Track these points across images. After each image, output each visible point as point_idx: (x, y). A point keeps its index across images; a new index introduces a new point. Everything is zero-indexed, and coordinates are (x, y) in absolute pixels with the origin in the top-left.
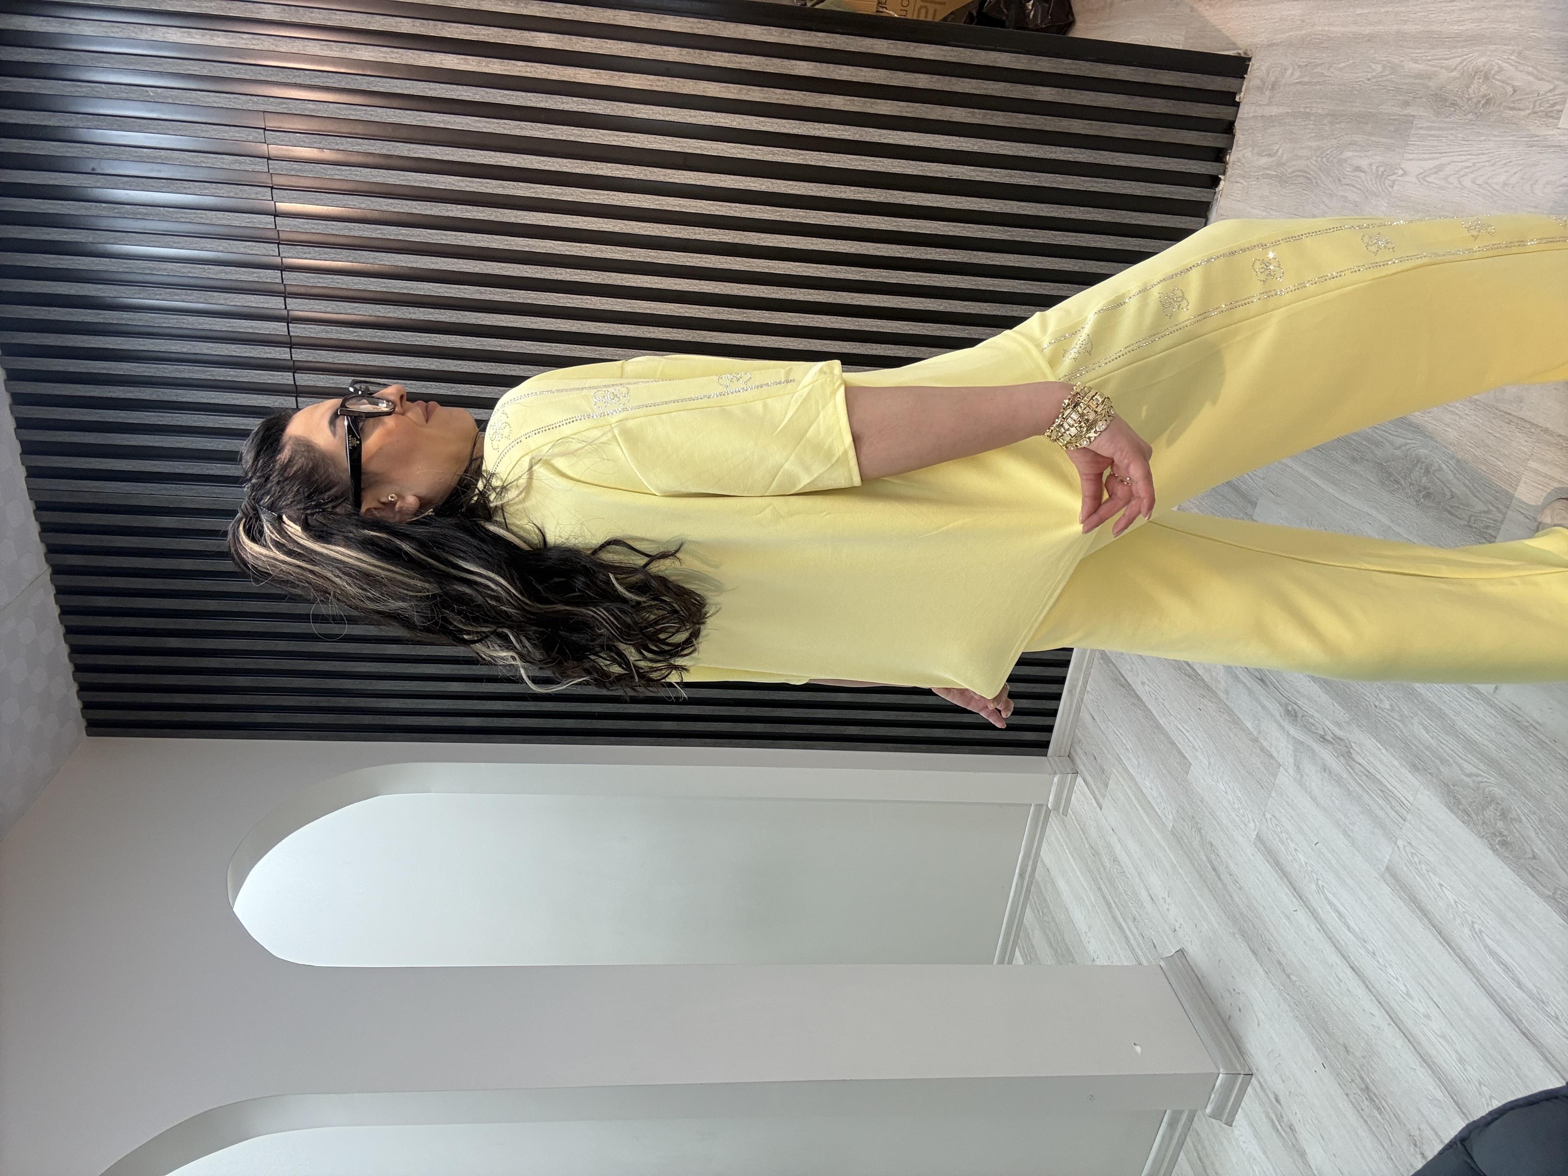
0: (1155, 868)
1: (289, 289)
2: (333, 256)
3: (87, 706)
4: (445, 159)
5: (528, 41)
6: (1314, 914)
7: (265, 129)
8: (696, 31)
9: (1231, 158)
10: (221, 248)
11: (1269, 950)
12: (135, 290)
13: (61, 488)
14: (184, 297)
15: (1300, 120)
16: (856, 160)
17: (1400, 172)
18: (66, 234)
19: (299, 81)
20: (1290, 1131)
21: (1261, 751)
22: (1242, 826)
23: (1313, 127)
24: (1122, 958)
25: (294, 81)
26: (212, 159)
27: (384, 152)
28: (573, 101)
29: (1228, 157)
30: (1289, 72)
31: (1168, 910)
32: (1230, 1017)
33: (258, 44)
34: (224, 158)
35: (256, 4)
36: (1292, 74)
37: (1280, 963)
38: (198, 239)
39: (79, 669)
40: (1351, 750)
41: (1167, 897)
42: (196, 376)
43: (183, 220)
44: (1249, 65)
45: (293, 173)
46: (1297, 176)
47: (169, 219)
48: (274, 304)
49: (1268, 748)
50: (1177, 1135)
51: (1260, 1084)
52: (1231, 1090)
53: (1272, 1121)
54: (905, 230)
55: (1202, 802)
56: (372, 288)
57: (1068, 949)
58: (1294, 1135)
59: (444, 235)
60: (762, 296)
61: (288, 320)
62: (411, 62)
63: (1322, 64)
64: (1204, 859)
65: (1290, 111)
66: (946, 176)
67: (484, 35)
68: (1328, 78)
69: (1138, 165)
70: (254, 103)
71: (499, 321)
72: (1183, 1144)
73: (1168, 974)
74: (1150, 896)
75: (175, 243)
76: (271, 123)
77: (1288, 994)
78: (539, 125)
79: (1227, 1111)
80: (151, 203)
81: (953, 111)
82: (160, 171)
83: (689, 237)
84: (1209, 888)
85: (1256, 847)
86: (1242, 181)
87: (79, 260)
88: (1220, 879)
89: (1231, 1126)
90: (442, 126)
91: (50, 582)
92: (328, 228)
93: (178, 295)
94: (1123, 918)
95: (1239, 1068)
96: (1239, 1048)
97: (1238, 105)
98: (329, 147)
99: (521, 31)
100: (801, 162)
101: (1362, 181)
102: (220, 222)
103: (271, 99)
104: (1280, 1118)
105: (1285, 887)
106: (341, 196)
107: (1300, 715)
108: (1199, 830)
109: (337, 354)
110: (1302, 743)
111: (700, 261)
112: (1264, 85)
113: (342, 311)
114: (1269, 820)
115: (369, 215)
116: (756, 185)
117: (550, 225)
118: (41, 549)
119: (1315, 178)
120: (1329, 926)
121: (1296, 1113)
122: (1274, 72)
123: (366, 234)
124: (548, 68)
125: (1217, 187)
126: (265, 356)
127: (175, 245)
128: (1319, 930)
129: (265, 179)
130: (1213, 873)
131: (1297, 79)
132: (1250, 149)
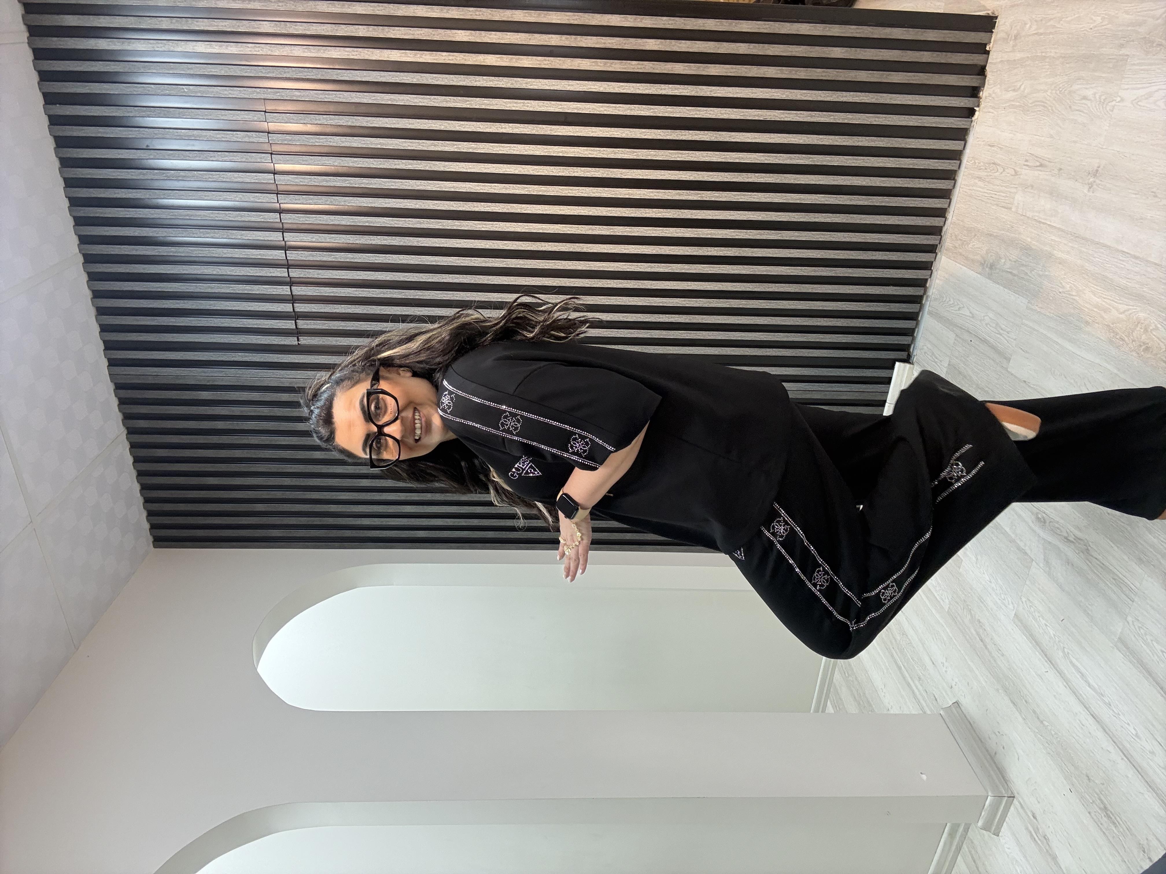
0: (935, 640)
1: (286, 226)
2: (316, 201)
3: (153, 527)
4: (393, 127)
5: (450, 37)
6: (1061, 673)
7: (265, 112)
8: (572, 22)
9: (984, 94)
10: (237, 199)
11: (1026, 701)
12: (179, 231)
13: (132, 373)
14: (212, 235)
15: (1037, 62)
16: (693, 110)
17: (1119, 99)
18: (131, 193)
19: (288, 76)
20: (1045, 841)
21: (1017, 549)
22: (1003, 607)
23: (1048, 67)
24: (910, 708)
25: (285, 76)
26: (229, 135)
27: (350, 124)
28: (483, 79)
29: (981, 93)
30: (1028, 26)
31: (946, 671)
32: (995, 753)
33: (259, 51)
34: (237, 134)
35: (256, 22)
36: (1030, 27)
37: (1034, 712)
38: (221, 193)
39: (147, 501)
40: (1089, 548)
41: (945, 662)
42: (223, 291)
43: (210, 180)
44: (996, 22)
45: (286, 142)
46: (1034, 105)
47: (200, 179)
48: (275, 237)
49: (1023, 548)
50: (955, 843)
51: (1020, 804)
52: (997, 809)
53: (1030, 832)
54: (731, 161)
55: (971, 590)
56: (343, 223)
57: (869, 702)
58: (1048, 844)
59: (393, 182)
60: (624, 216)
61: (286, 248)
62: (367, 57)
63: (1054, 18)
64: (974, 632)
65: (1029, 56)
66: (762, 119)
67: (418, 34)
68: (1058, 29)
69: (910, 103)
70: (258, 93)
71: (434, 243)
72: (960, 850)
73: (947, 720)
74: (932, 661)
75: (205, 196)
76: (270, 107)
77: (1042, 736)
78: (459, 98)
79: (995, 825)
80: (187, 169)
81: (766, 70)
82: (193, 145)
83: (570, 175)
84: (978, 655)
85: (1014, 623)
86: (992, 110)
87: (140, 211)
88: (986, 648)
89: (998, 836)
90: (390, 103)
91: (126, 440)
92: (311, 181)
93: (208, 233)
94: (911, 678)
95: (1004, 792)
96: (1003, 777)
97: (988, 53)
98: (311, 122)
99: (444, 30)
100: (652, 114)
101: (1089, 107)
102: (236, 180)
103: (269, 90)
104: (1037, 830)
105: (1037, 653)
106: (320, 157)
107: (1048, 522)
108: (970, 611)
109: (320, 271)
110: (1050, 543)
111: (578, 192)
112: (1008, 37)
113: (323, 240)
114: (1024, 603)
115: (341, 170)
116: (618, 133)
117: (469, 171)
118: (120, 416)
119: (1050, 106)
120: (1073, 684)
121: (1049, 827)
122: (1016, 26)
123: (338, 184)
124: (465, 56)
125: (973, 116)
126: (270, 275)
127: (206, 198)
128: (1066, 687)
129: (266, 147)
130: (981, 643)
131: (1034, 30)
132: (999, 86)
